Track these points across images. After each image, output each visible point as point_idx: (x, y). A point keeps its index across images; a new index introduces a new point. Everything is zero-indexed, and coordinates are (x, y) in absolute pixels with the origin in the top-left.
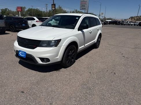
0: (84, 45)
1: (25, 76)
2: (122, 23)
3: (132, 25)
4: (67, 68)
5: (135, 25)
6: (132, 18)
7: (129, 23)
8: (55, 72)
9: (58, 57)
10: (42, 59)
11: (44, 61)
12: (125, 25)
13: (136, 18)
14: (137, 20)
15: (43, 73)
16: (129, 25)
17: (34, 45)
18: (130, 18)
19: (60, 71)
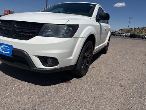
0: (99, 46)
1: (8, 92)
2: (114, 34)
3: (123, 36)
4: (81, 78)
5: (126, 36)
6: (122, 30)
7: (121, 34)
8: (63, 84)
9: (72, 58)
10: (44, 60)
11: (47, 63)
12: (117, 36)
13: (125, 31)
14: (127, 32)
15: (43, 87)
16: (121, 35)
17: (30, 33)
18: (119, 30)
19: (71, 82)
